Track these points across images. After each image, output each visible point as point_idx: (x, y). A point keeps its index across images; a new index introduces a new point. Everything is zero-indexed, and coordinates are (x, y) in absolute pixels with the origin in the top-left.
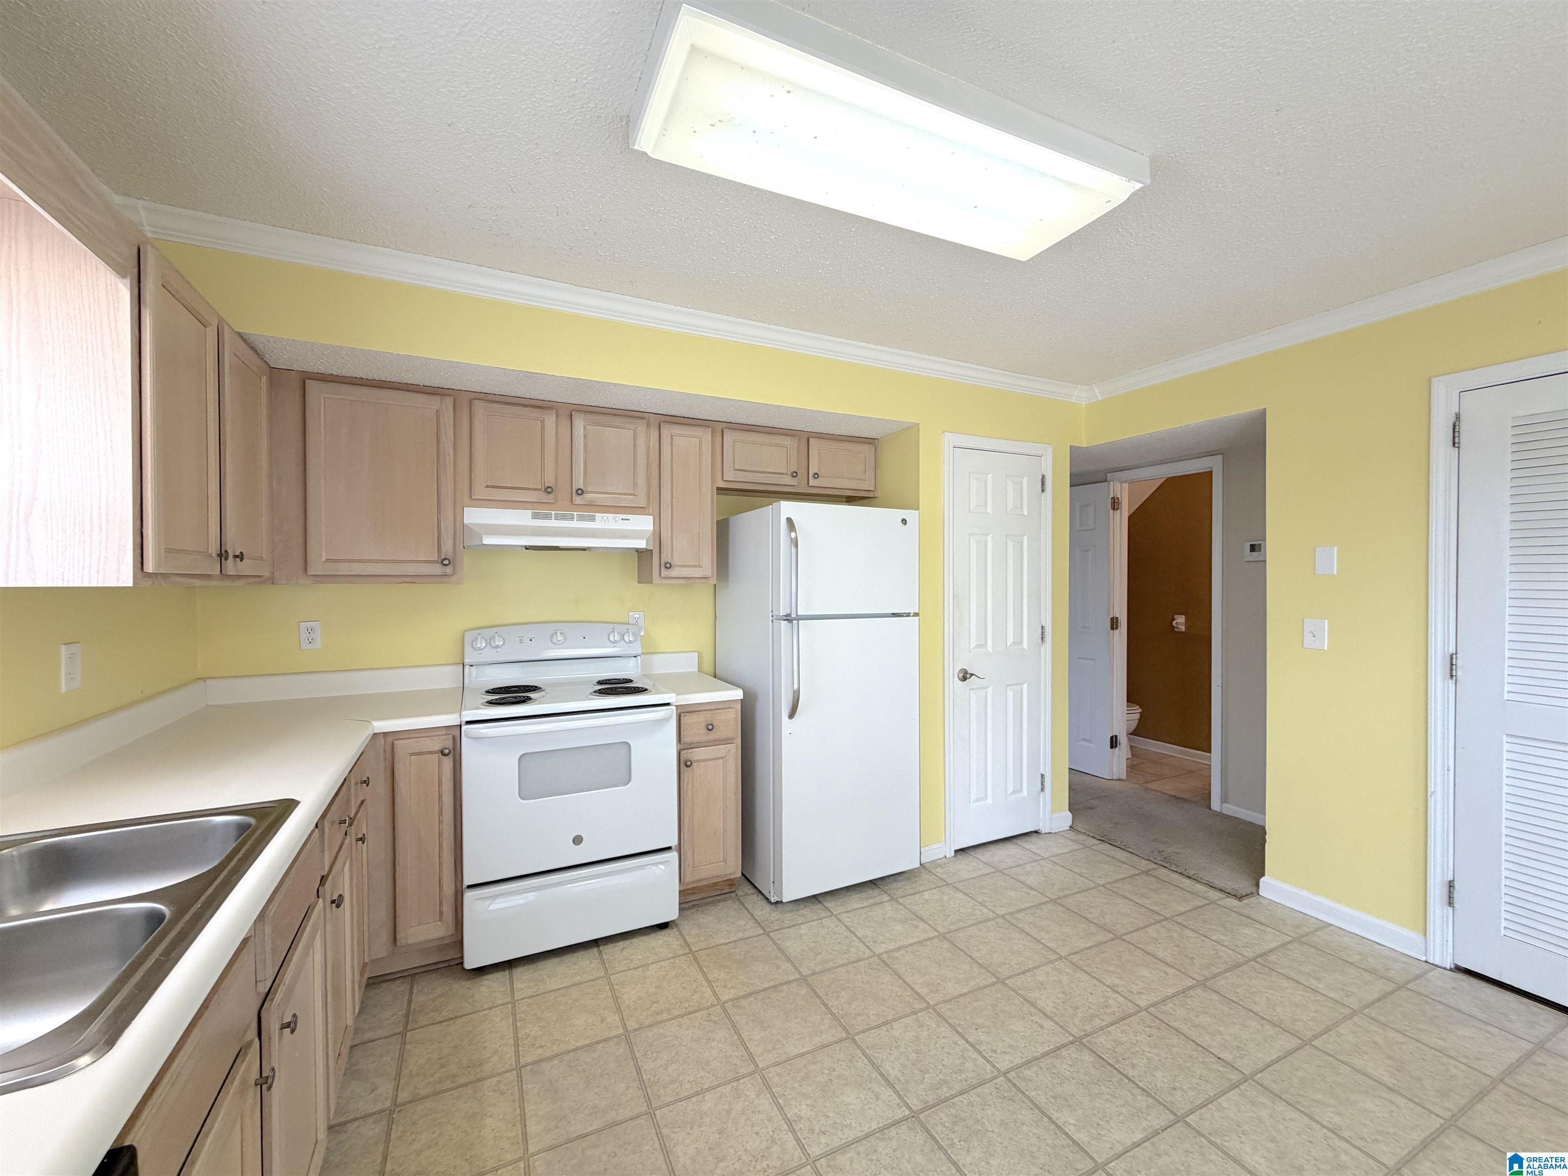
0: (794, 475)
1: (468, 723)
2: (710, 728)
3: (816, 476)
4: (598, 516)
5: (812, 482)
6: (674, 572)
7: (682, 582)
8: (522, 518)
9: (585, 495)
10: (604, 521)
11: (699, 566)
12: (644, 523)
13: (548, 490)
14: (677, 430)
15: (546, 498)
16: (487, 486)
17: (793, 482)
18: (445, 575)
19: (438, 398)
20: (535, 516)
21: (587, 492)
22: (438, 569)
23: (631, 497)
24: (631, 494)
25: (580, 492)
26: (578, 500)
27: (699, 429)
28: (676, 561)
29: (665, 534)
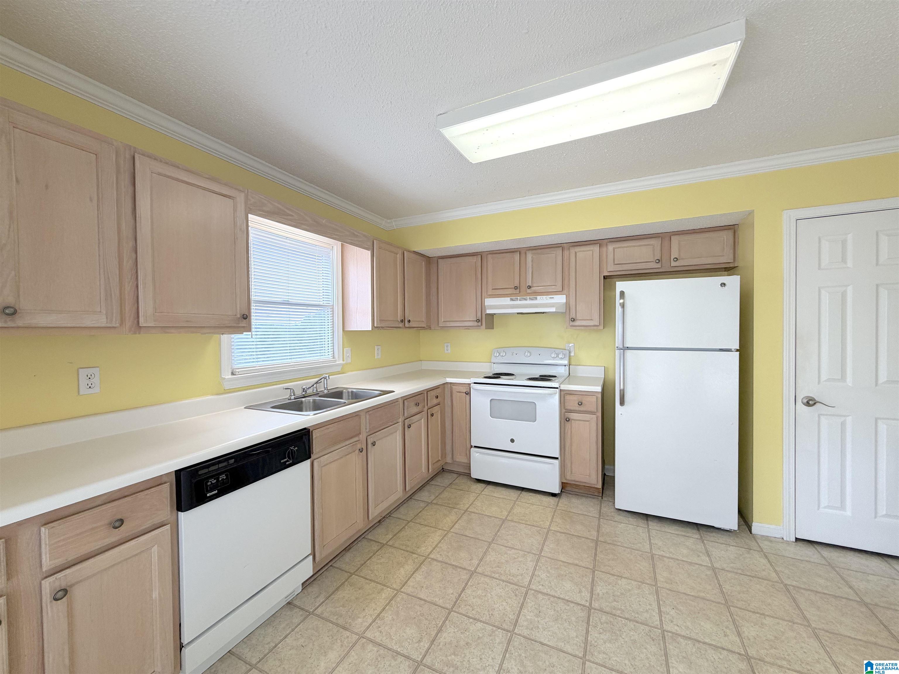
0: (659, 261)
1: (475, 383)
2: (580, 404)
3: (676, 259)
4: (538, 297)
5: (673, 264)
6: (577, 323)
7: (582, 328)
8: (507, 301)
9: (532, 288)
10: (541, 300)
11: (592, 320)
12: (561, 299)
13: (516, 288)
14: (577, 249)
15: (514, 291)
16: (493, 289)
17: (659, 265)
18: (479, 326)
19: (476, 256)
20: (512, 300)
21: (533, 287)
22: (476, 324)
23: (554, 287)
24: (554, 285)
25: (530, 287)
26: (529, 291)
27: (591, 246)
28: (579, 317)
29: (572, 303)
